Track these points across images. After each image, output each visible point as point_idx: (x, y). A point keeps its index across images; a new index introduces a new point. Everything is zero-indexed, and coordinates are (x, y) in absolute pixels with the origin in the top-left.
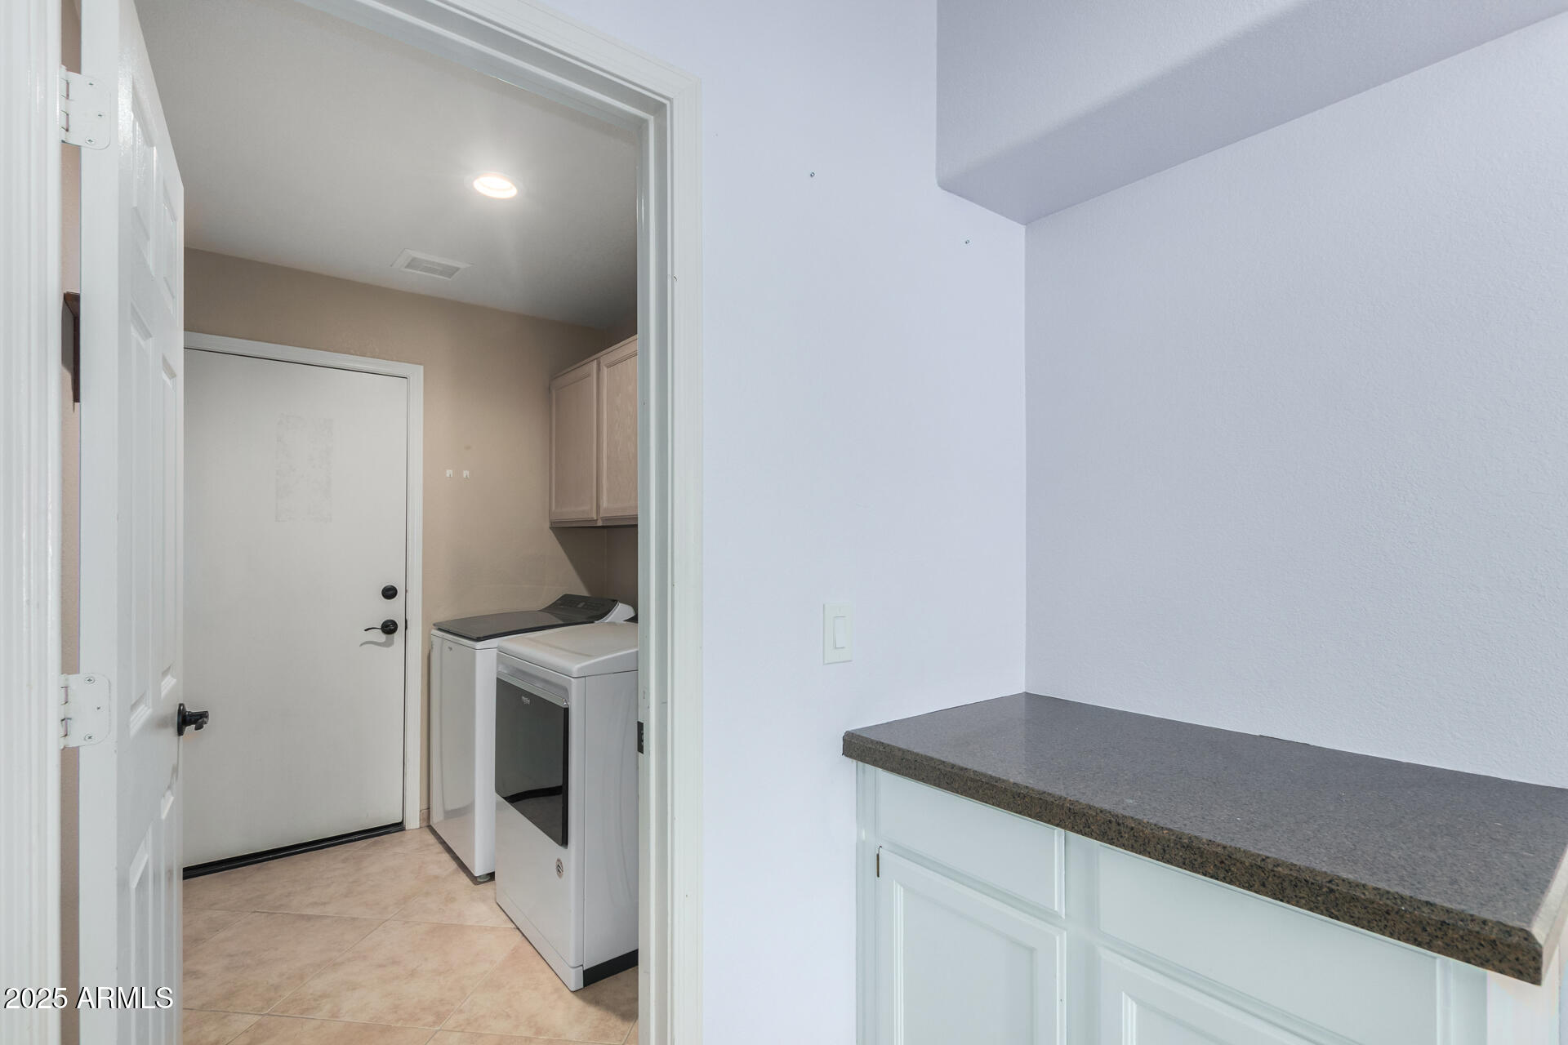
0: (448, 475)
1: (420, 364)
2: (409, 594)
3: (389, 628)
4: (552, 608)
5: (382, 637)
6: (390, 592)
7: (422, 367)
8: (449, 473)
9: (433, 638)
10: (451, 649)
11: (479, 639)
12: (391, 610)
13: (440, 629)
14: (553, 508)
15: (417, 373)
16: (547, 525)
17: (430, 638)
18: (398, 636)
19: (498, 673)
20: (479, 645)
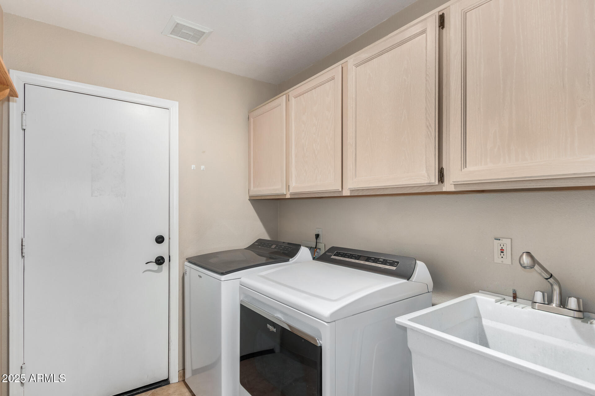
0: (193, 168)
1: (177, 101)
2: (171, 241)
3: (160, 261)
4: (252, 247)
5: (155, 267)
6: (160, 240)
7: (177, 103)
8: (193, 167)
9: (186, 268)
10: (200, 277)
11: (223, 274)
12: (161, 250)
13: (189, 262)
14: (252, 188)
15: (174, 106)
16: (248, 198)
17: (183, 267)
18: (165, 265)
19: (241, 301)
20: (223, 278)
